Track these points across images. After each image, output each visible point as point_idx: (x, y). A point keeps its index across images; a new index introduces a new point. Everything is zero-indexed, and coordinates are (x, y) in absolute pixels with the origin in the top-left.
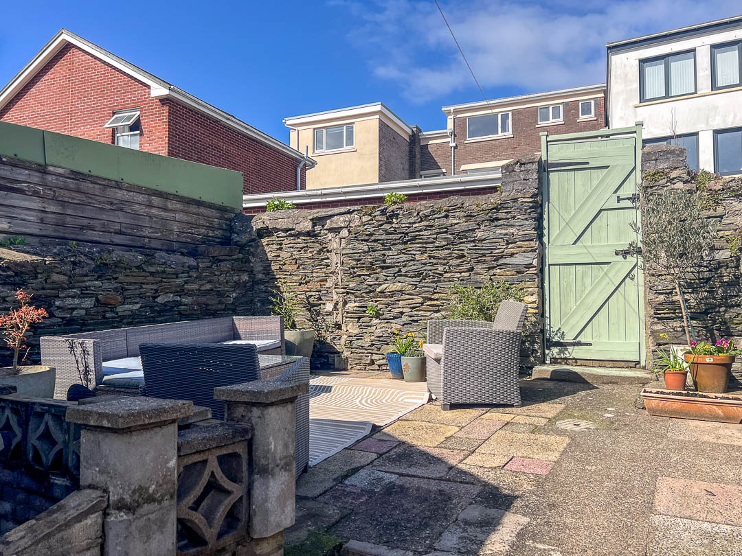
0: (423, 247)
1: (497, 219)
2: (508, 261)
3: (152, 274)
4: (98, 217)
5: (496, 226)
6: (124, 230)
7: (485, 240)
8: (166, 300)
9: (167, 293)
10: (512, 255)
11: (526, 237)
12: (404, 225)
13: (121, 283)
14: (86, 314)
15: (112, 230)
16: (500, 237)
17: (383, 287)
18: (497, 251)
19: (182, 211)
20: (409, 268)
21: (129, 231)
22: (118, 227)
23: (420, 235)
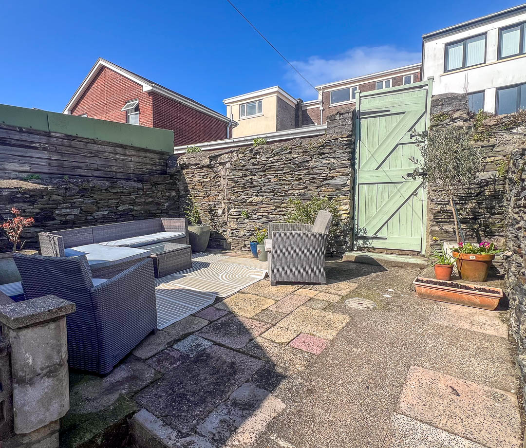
0: (275, 173)
1: (324, 153)
2: (330, 182)
3: (114, 193)
4: (83, 161)
5: (323, 158)
6: (100, 168)
7: (315, 167)
8: (124, 208)
9: (125, 204)
10: (333, 178)
11: (342, 165)
12: (263, 159)
13: (96, 199)
14: (75, 218)
15: (92, 169)
16: (325, 165)
17: (251, 199)
18: (323, 175)
19: (135, 156)
20: (267, 187)
21: (103, 169)
22: (96, 166)
23: (273, 166)
